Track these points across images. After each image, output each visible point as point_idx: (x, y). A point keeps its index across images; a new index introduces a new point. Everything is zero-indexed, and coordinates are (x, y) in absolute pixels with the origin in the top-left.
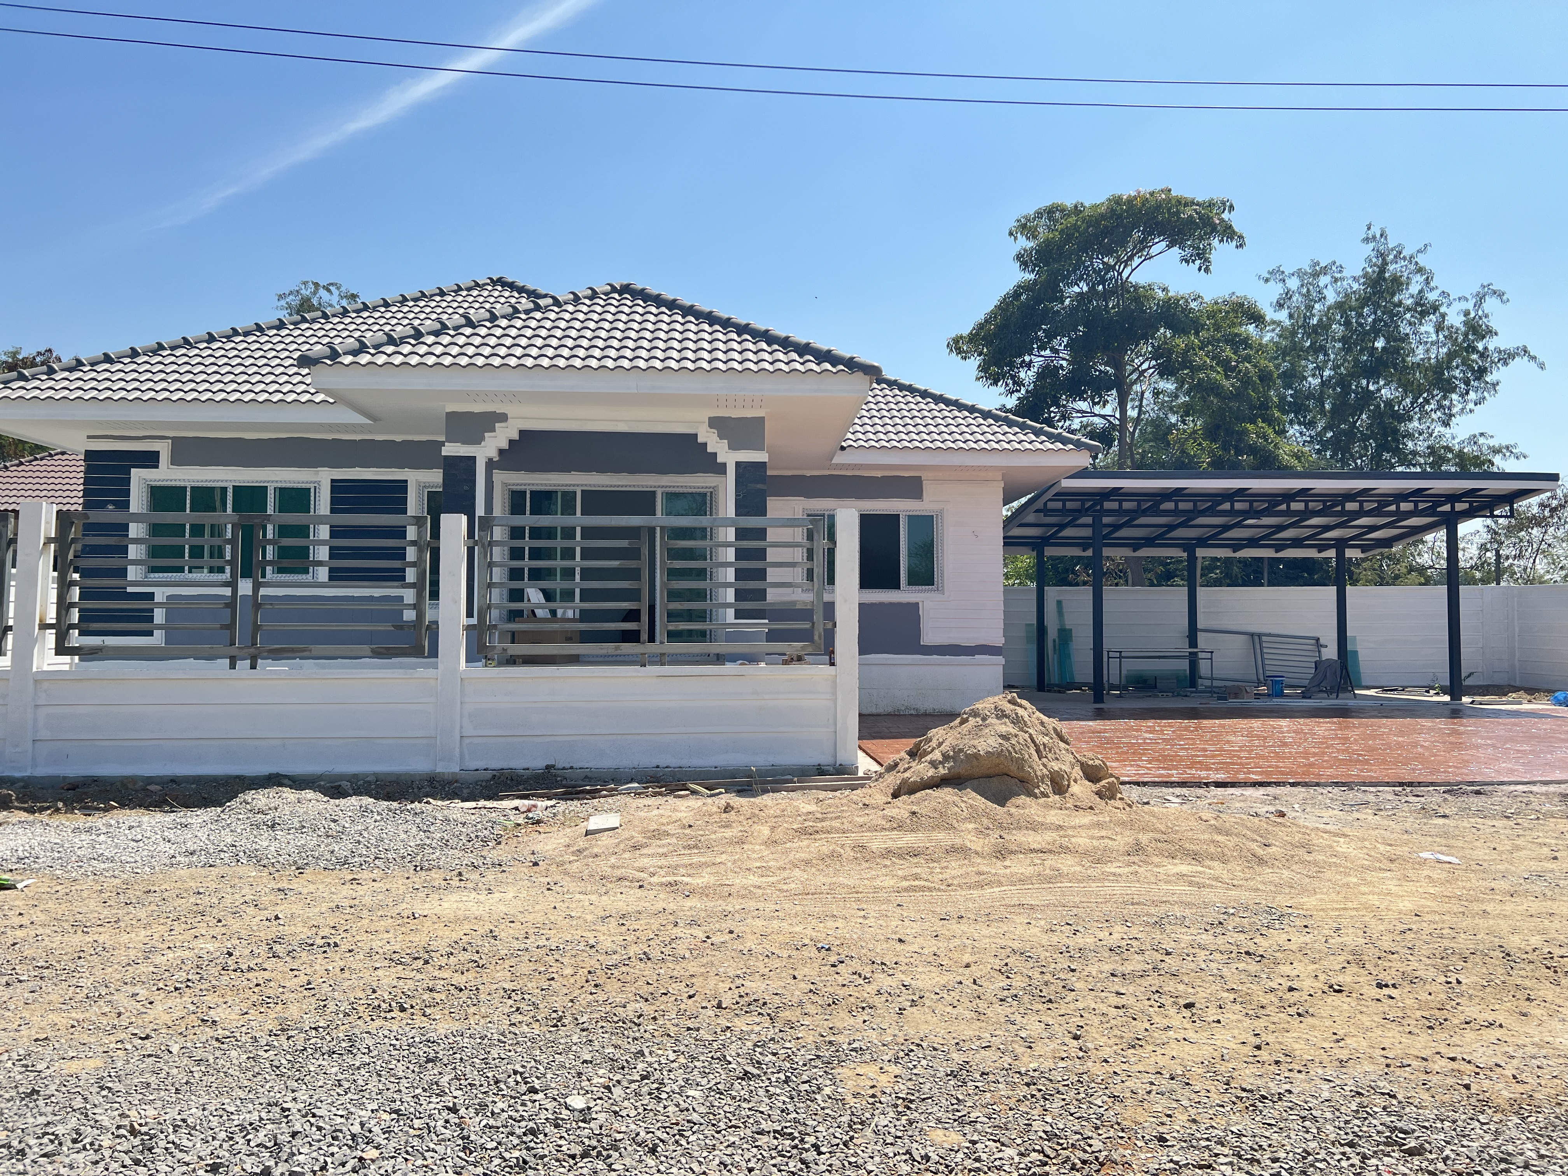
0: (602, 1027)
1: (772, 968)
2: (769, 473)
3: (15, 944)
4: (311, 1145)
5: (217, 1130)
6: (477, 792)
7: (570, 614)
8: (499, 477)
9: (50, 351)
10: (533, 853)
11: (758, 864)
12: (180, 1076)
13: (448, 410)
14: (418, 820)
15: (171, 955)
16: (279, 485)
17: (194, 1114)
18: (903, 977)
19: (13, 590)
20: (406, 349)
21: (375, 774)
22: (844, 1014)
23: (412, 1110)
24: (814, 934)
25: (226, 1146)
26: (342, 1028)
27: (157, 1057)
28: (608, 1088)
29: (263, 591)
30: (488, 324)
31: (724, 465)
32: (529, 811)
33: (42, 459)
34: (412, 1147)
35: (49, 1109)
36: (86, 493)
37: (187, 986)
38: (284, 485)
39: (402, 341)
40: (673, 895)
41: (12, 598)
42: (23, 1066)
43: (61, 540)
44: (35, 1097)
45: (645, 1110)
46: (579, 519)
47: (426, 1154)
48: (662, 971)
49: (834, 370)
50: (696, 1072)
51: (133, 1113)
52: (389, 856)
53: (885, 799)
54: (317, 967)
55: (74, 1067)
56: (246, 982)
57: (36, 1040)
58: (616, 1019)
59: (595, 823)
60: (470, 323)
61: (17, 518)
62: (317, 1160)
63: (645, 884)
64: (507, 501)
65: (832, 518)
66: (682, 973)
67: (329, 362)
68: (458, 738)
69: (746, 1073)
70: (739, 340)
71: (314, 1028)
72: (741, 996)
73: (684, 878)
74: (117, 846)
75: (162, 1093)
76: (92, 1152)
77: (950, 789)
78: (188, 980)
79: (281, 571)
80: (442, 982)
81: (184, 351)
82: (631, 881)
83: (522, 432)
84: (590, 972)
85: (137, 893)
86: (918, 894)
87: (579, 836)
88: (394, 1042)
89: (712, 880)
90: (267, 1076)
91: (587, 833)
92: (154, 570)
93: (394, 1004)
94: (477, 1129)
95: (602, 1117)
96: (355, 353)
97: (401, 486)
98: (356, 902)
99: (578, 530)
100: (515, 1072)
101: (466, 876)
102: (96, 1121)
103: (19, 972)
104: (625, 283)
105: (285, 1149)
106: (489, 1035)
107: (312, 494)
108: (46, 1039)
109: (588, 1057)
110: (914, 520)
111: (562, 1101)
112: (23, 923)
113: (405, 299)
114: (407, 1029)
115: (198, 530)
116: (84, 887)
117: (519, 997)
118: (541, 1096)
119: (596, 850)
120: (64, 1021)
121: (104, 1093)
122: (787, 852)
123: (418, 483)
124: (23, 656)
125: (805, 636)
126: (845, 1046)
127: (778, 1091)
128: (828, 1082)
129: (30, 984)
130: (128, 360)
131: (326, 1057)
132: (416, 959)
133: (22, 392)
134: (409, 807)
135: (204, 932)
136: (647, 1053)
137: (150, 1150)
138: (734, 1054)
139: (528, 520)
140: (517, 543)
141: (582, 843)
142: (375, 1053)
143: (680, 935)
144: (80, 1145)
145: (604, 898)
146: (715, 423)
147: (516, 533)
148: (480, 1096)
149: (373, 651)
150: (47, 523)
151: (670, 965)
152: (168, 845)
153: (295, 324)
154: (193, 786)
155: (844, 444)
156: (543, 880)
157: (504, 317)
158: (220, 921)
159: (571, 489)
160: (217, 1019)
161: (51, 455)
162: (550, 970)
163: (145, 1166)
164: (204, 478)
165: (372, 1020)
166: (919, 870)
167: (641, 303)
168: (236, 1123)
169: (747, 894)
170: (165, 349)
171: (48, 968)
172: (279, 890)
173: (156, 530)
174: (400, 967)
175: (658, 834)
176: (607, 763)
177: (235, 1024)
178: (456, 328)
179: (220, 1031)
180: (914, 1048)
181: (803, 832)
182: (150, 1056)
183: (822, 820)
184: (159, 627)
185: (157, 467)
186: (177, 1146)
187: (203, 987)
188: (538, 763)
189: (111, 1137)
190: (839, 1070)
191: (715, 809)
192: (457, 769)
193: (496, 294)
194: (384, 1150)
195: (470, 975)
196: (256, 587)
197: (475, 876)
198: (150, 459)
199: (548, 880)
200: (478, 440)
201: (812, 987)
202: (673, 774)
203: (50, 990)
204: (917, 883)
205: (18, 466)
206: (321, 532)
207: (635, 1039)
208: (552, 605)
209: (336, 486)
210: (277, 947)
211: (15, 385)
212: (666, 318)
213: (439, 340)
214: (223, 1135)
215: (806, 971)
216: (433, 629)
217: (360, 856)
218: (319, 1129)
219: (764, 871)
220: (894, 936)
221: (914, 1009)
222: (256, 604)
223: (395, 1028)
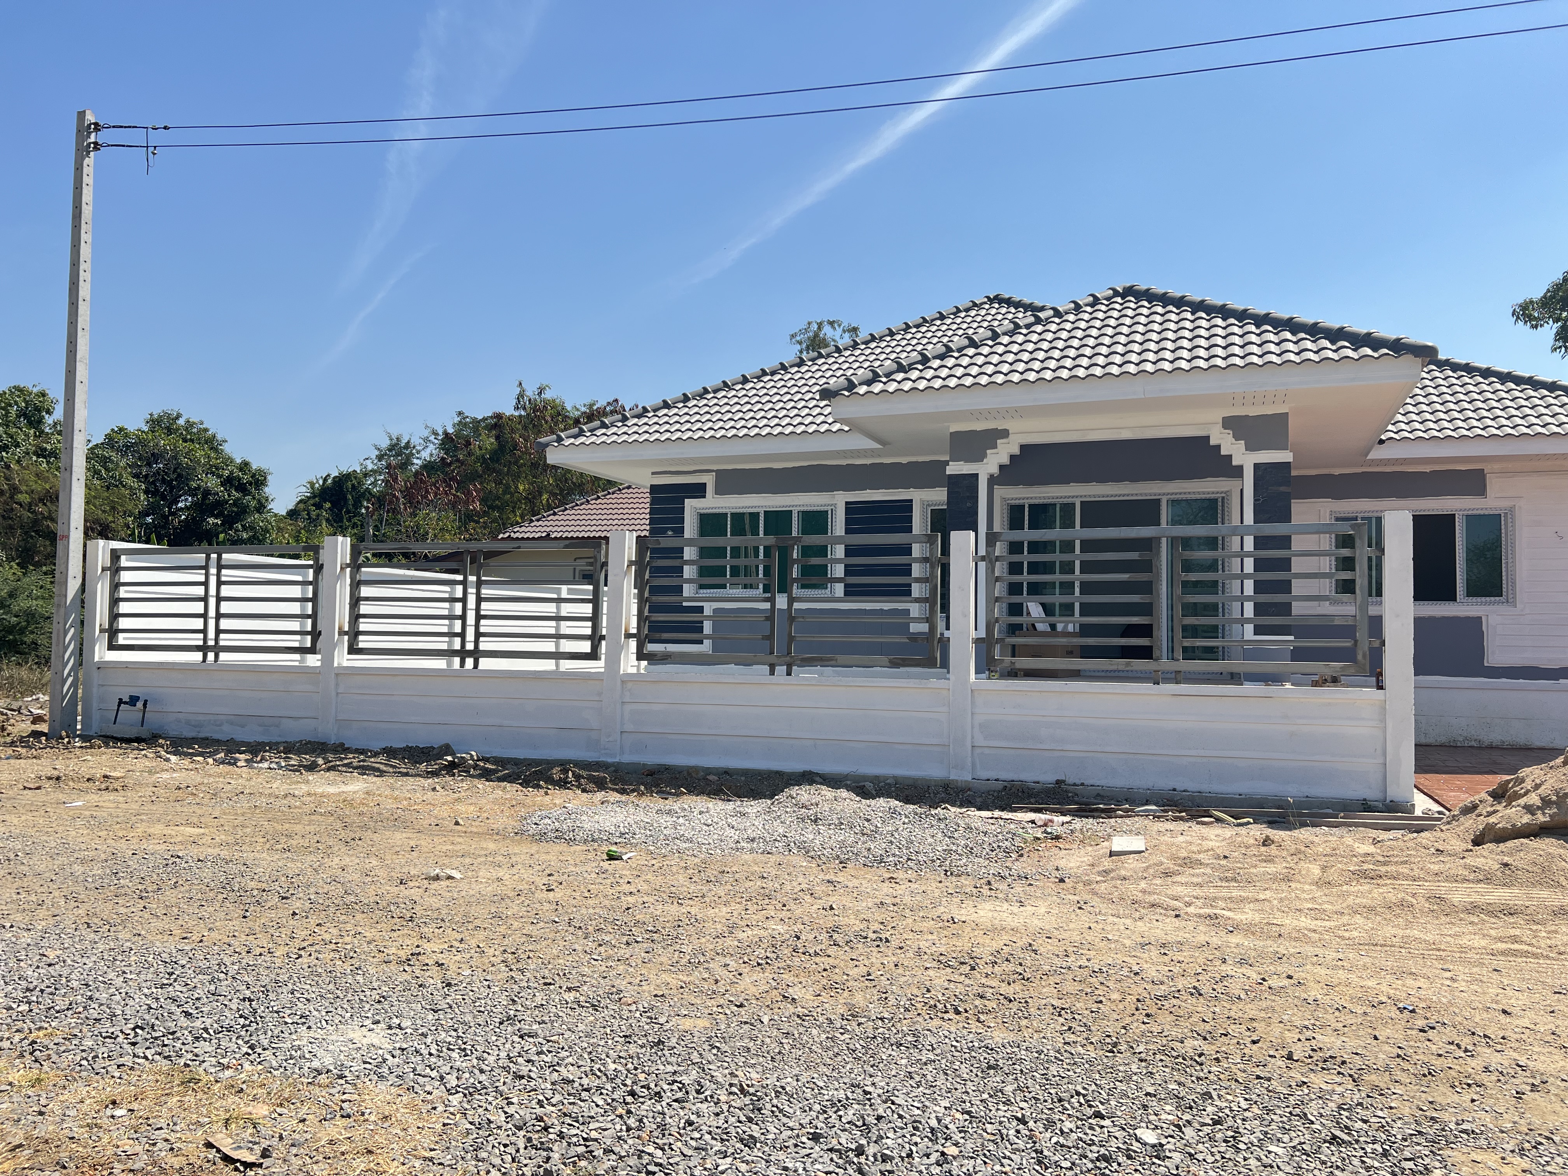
0: (1161, 1060)
1: (1346, 1023)
2: (1294, 473)
3: (628, 909)
4: (895, 1132)
5: (812, 1101)
6: (989, 801)
7: (1070, 628)
8: (1000, 492)
9: (616, 401)
10: (1057, 869)
11: (1310, 906)
12: (773, 1046)
13: (952, 430)
14: (942, 826)
15: (750, 932)
16: (802, 509)
17: (790, 1084)
18: (1515, 1055)
19: (605, 604)
20: (914, 375)
21: (895, 777)
22: (1445, 1089)
23: (982, 1114)
24: (1392, 992)
25: (821, 1117)
26: (905, 1022)
27: (752, 1024)
28: (1178, 1126)
29: (796, 605)
30: (990, 343)
31: (1240, 468)
32: (1045, 825)
33: (613, 493)
34: (989, 1151)
35: (673, 1060)
36: (652, 521)
37: (767, 963)
38: (805, 509)
39: (911, 367)
40: (1213, 928)
41: (605, 611)
42: (648, 1017)
43: (639, 563)
44: (662, 1047)
45: (1223, 1158)
46: (1078, 533)
47: (1003, 1161)
48: (1217, 1010)
49: (1376, 355)
50: (1274, 1126)
51: (740, 1073)
52: (920, 858)
53: (1465, 846)
54: (874, 960)
55: (687, 1024)
56: (814, 966)
57: (656, 996)
58: (1175, 1054)
59: (1119, 843)
60: (973, 344)
61: (607, 543)
62: (903, 1147)
63: (1182, 913)
64: (1005, 515)
65: (1379, 520)
66: (1240, 1014)
67: (846, 393)
68: (970, 748)
69: (1334, 1137)
70: (1258, 331)
71: (880, 1019)
72: (1313, 1050)
73: (1224, 912)
74: (693, 829)
75: (761, 1059)
76: (712, 1104)
77: (1554, 840)
78: (767, 957)
79: (804, 586)
80: (991, 990)
81: (724, 393)
82: (1166, 909)
83: (1023, 447)
84: (1138, 1000)
85: (714, 872)
86: (1520, 960)
87: (1103, 856)
88: (954, 1043)
89: (1257, 918)
90: (845, 1057)
91: (1112, 854)
92: (702, 587)
93: (949, 1006)
94: (1048, 1145)
95: (1177, 1157)
96: (869, 383)
97: (907, 505)
98: (898, 900)
99: (1078, 544)
100: (1078, 1094)
101: (995, 885)
102: (712, 1077)
103: (636, 934)
104: (1128, 285)
105: (873, 1130)
106: (1046, 1051)
107: (830, 516)
108: (663, 995)
109: (1151, 1090)
110: (1473, 520)
111: (1131, 1132)
112: (632, 890)
113: (908, 327)
114: (965, 1032)
115: (736, 552)
116: (673, 863)
117: (1069, 1016)
118: (1107, 1123)
119: (1123, 873)
120: (675, 982)
121: (715, 1051)
122: (1343, 896)
123: (922, 502)
124: (613, 662)
125: (1347, 655)
126: (1453, 1126)
127: (1376, 1164)
128: (1438, 1164)
129: (645, 945)
130: (680, 405)
131: (894, 1047)
132: (962, 963)
133: (604, 438)
134: (933, 812)
135: (773, 914)
136: (1214, 1094)
137: (759, 1110)
138: (1315, 1113)
139: (1027, 535)
140: (1016, 558)
141: (1107, 863)
142: (938, 1051)
143: (1230, 973)
144: (702, 1096)
145: (1139, 923)
146: (1229, 423)
147: (1015, 547)
148: (1046, 1111)
149: (890, 661)
150: (629, 548)
151: (1225, 1004)
152: (733, 831)
153: (813, 360)
154: (743, 778)
155: (1383, 437)
156: (1072, 897)
157: (1005, 334)
158: (784, 905)
159: (1070, 500)
160: (796, 997)
161: (620, 490)
162: (1097, 992)
163: (757, 1124)
164: (741, 505)
165: (931, 1018)
166: (1517, 932)
167: (1146, 304)
168: (826, 1097)
169: (1299, 936)
170: (709, 393)
171: (656, 932)
172: (829, 882)
173: (704, 552)
174: (949, 970)
175: (1189, 863)
176: (1119, 782)
177: (811, 1004)
178: (960, 350)
179: (799, 1009)
180: (1544, 1141)
181: (1363, 875)
182: (746, 1023)
183: (1385, 864)
184: (708, 637)
185: (704, 497)
186: (781, 1111)
187: (779, 965)
188: (1048, 777)
189: (726, 1093)
190: (1449, 1152)
191: (1252, 841)
192: (968, 778)
193: (993, 311)
194: (962, 1149)
195: (1017, 987)
196: (791, 600)
197: (1003, 886)
198: (698, 491)
199: (1077, 898)
200: (980, 457)
201: (1400, 1052)
202: (1192, 799)
203: (660, 952)
204: (1516, 946)
205: (596, 499)
206: (837, 551)
207: (1198, 1079)
208: (1052, 619)
209: (851, 508)
210: (835, 936)
211: (599, 432)
212: (1173, 317)
213: (944, 363)
214: (817, 1107)
215: (1388, 1032)
216: (944, 643)
217: (894, 855)
218: (901, 1117)
219: (1317, 913)
220: (1494, 1006)
221: (1536, 1095)
222: (790, 616)
223: (953, 1029)
